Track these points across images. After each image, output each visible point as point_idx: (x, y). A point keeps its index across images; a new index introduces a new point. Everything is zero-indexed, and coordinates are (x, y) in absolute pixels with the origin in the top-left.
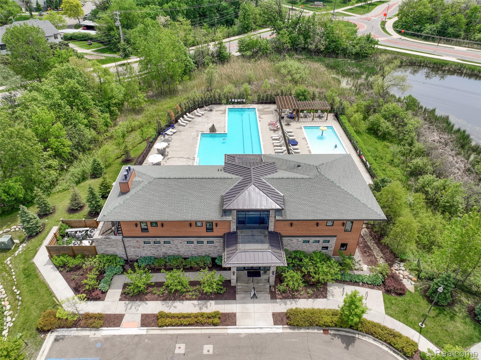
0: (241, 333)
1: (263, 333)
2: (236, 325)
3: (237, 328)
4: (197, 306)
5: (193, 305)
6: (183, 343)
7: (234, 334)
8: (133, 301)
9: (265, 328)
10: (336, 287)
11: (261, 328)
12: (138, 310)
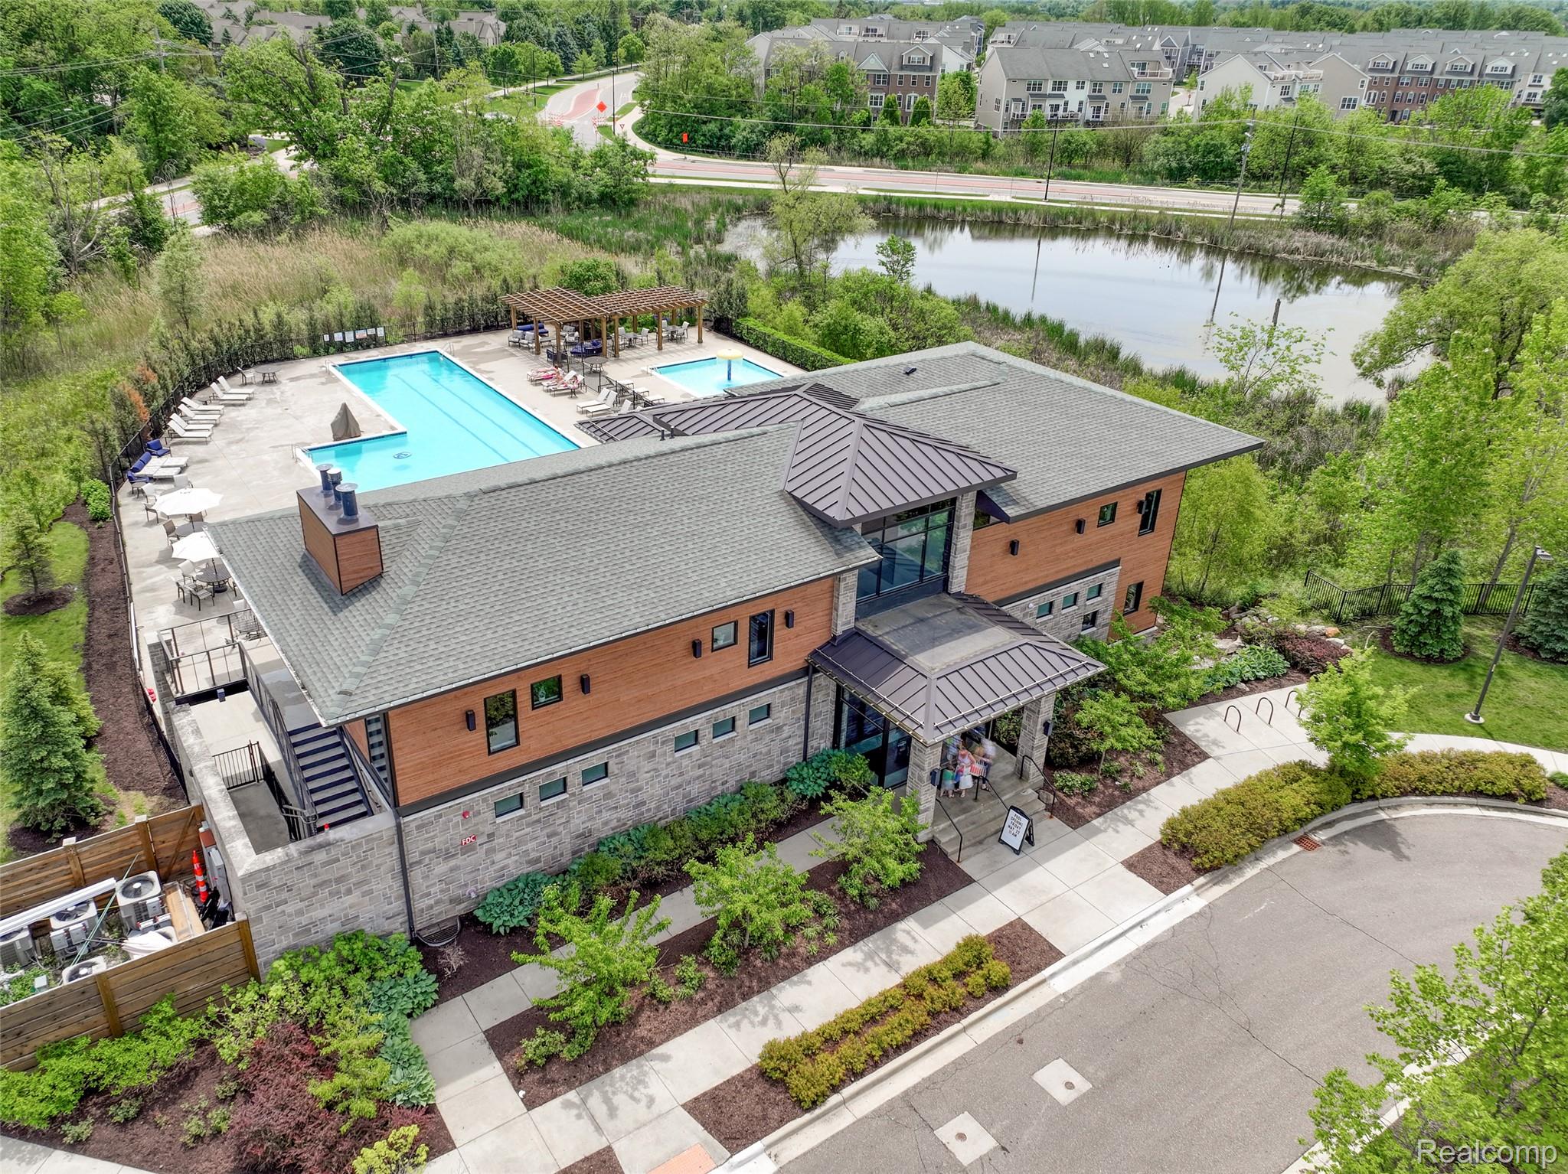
0: (1099, 970)
1: (1161, 935)
2: (1060, 955)
3: (1075, 963)
4: (869, 964)
5: (851, 970)
6: (956, 1113)
7: (1082, 985)
8: (591, 1078)
9: (1151, 916)
10: (1201, 720)
11: (1140, 924)
12: (651, 1101)
